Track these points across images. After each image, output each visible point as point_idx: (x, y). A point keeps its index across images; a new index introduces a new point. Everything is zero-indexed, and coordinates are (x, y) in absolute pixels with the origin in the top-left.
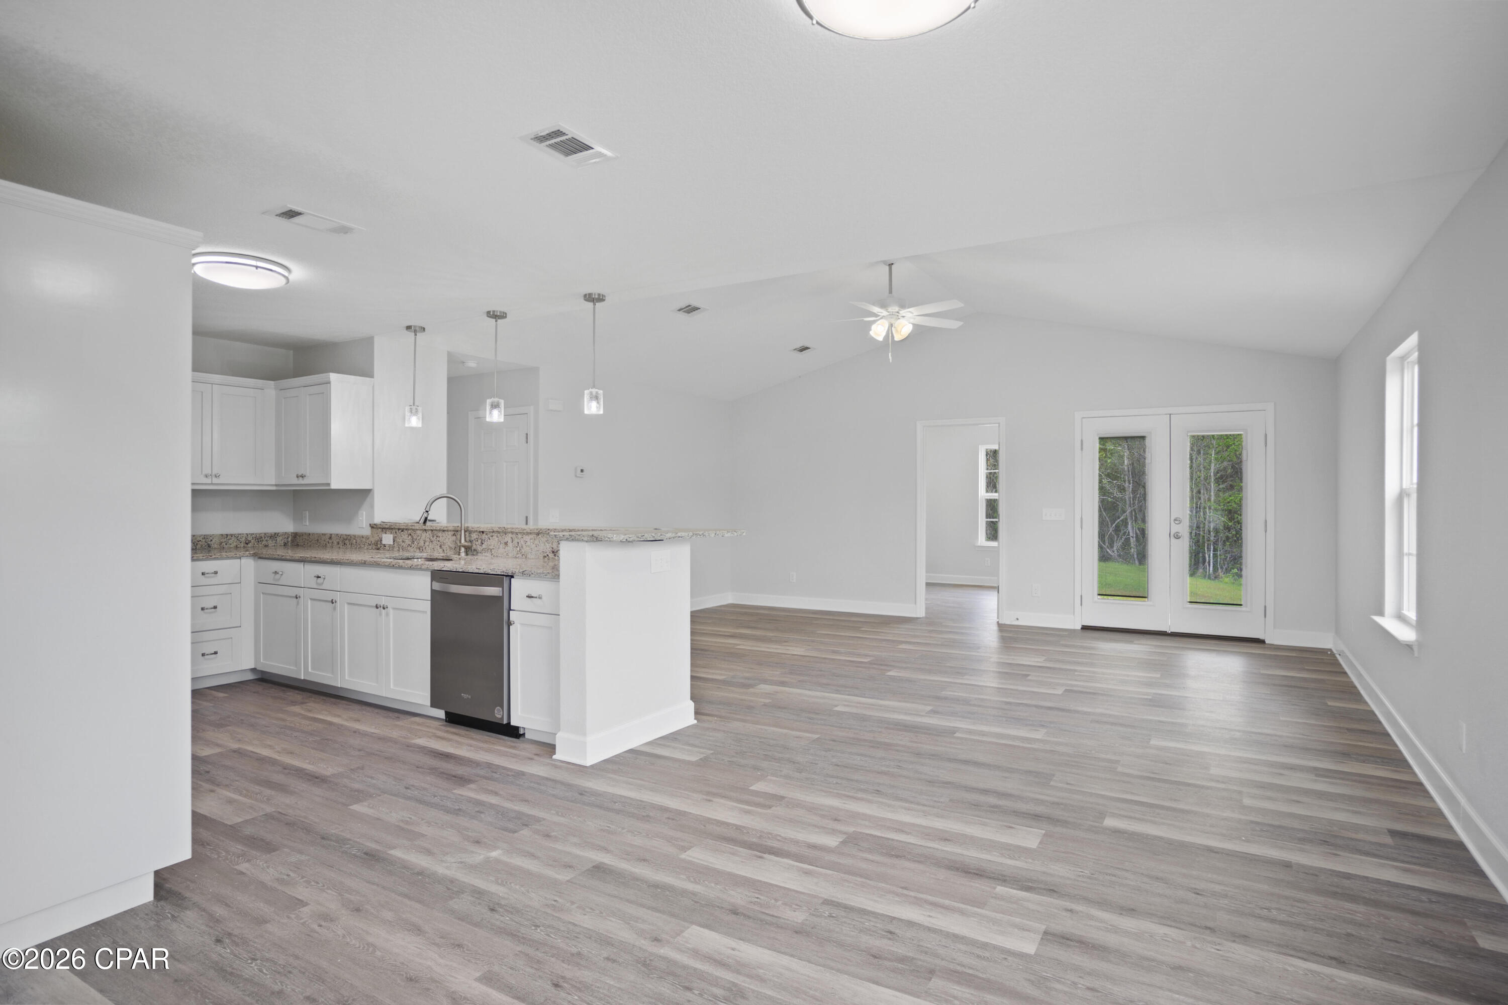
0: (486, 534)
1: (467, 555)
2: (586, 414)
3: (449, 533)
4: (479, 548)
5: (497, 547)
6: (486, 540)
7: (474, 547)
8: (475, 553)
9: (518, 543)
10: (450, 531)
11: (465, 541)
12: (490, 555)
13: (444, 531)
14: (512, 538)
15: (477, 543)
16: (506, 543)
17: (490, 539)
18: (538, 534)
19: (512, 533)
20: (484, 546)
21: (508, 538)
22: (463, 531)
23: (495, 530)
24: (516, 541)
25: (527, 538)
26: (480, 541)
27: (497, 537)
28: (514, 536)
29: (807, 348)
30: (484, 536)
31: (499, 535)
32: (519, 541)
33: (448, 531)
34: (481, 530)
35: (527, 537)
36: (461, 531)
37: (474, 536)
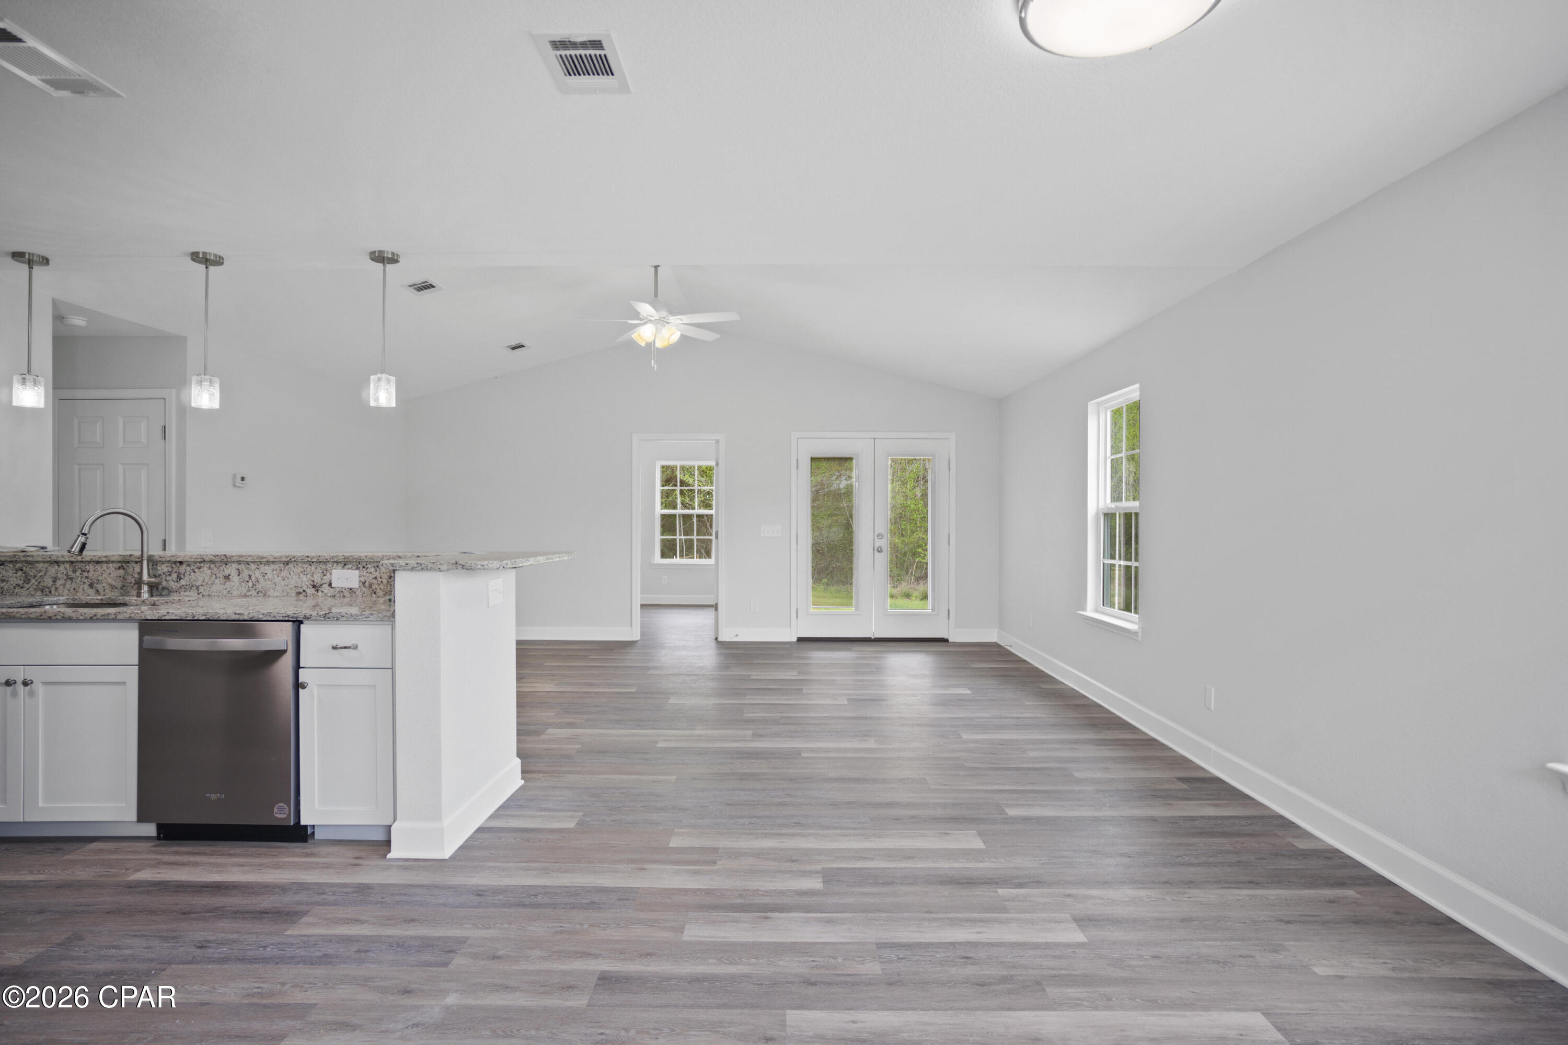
0: (188, 565)
1: (152, 596)
2: (372, 406)
3: (111, 565)
4: (173, 585)
5: (210, 582)
6: (188, 573)
7: (164, 583)
8: (164, 593)
9: (250, 576)
10: (113, 562)
11: (149, 575)
12: (196, 594)
13: (98, 562)
14: (238, 569)
15: (169, 578)
16: (227, 578)
17: (195, 572)
18: (287, 563)
19: (239, 562)
20: (183, 582)
21: (231, 570)
22: (145, 563)
23: (207, 559)
24: (246, 573)
25: (267, 569)
26: (174, 576)
27: (210, 568)
28: (242, 567)
29: (522, 346)
30: (182, 569)
31: (212, 566)
32: (251, 573)
33: (107, 562)
34: (179, 560)
35: (267, 567)
36: (141, 562)
37: (163, 569)
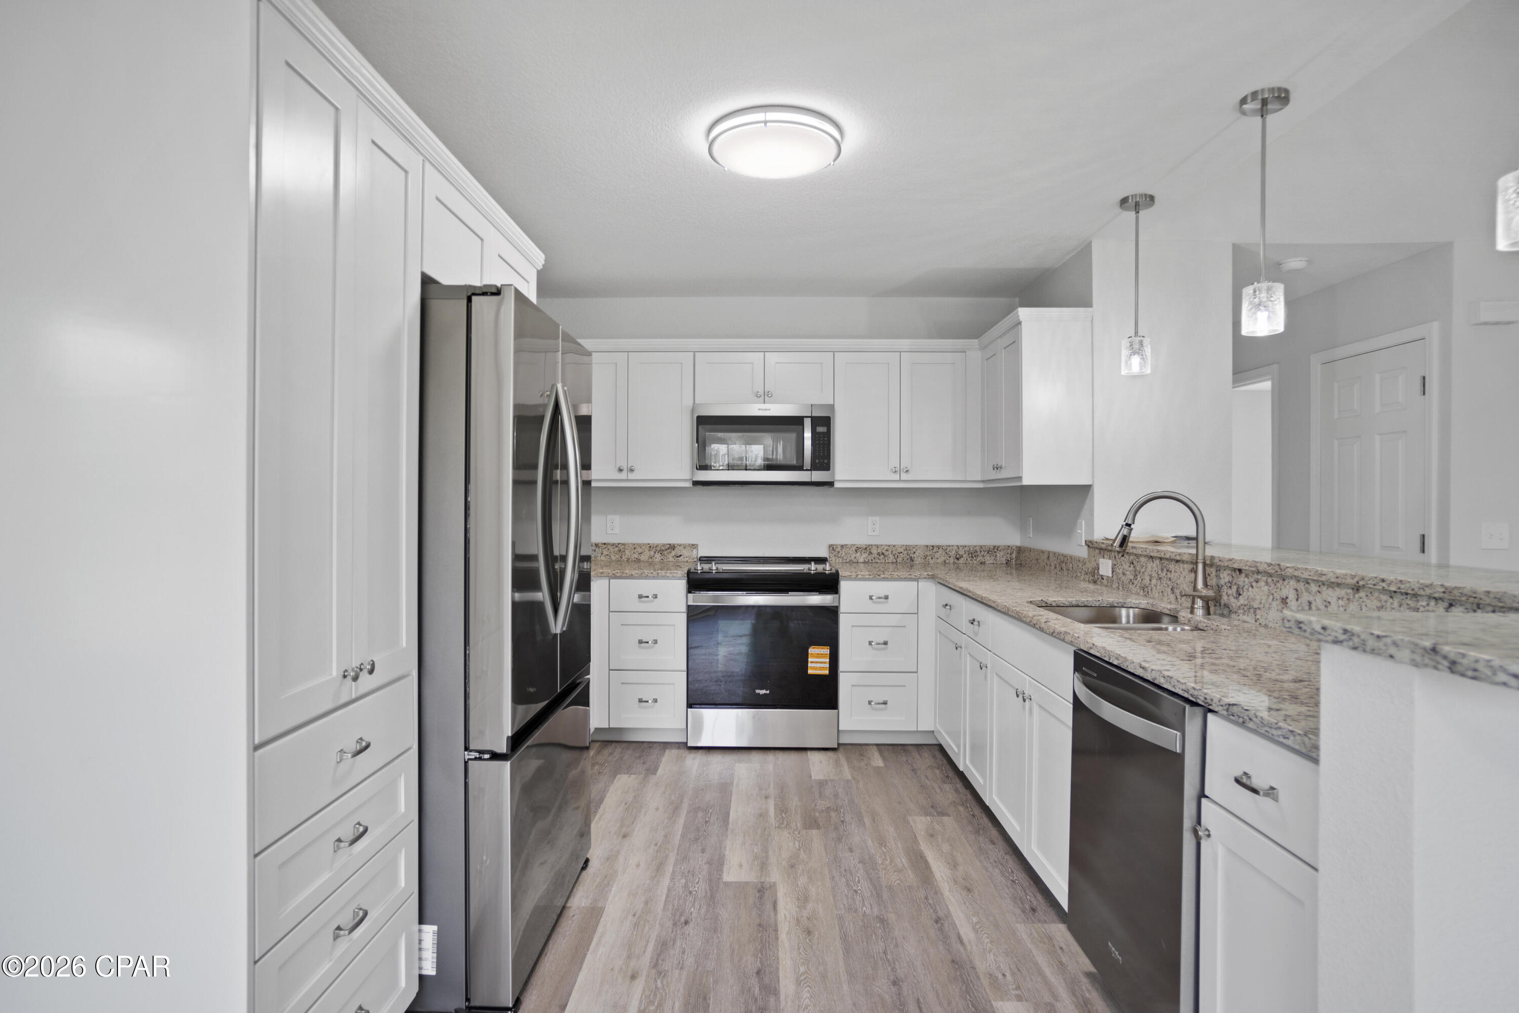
0: (1247, 576)
1: (1208, 613)
3: (1185, 566)
4: (1234, 603)
5: (1267, 606)
6: (1246, 587)
7: (1225, 598)
8: (1226, 612)
9: (1310, 603)
10: (1187, 562)
11: (1206, 585)
12: (1253, 621)
13: (1177, 561)
14: (1296, 590)
15: (1230, 592)
16: (1284, 601)
17: (1252, 586)
18: (1357, 589)
19: (1298, 579)
20: (1242, 600)
21: (1288, 590)
22: (1200, 566)
23: (1261, 569)
24: (1305, 597)
25: (1331, 594)
26: (1234, 588)
27: (1267, 583)
28: (1301, 586)
30: (1242, 580)
31: (1270, 580)
32: (1311, 599)
33: (1183, 562)
34: (1236, 566)
35: (1330, 592)
36: (1196, 563)
37: (1225, 577)
